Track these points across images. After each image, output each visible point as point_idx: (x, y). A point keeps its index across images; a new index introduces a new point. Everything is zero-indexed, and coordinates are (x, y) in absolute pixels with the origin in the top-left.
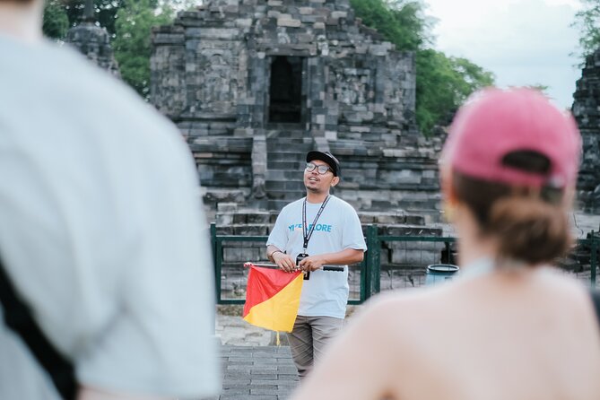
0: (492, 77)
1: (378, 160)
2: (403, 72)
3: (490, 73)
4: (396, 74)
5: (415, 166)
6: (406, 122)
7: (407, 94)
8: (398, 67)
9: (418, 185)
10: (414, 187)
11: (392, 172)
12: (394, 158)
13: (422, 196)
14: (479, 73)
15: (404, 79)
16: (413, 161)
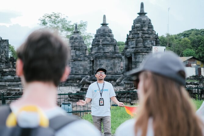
0: (14, 47)
1: (2, 72)
2: (5, 45)
3: (13, 46)
4: (3, 46)
5: (12, 74)
6: (7, 61)
7: (6, 52)
8: (3, 44)
9: (13, 80)
10: (12, 80)
11: (5, 76)
12: (6, 72)
13: (15, 83)
14: (10, 46)
15: (5, 48)
16: (12, 73)
